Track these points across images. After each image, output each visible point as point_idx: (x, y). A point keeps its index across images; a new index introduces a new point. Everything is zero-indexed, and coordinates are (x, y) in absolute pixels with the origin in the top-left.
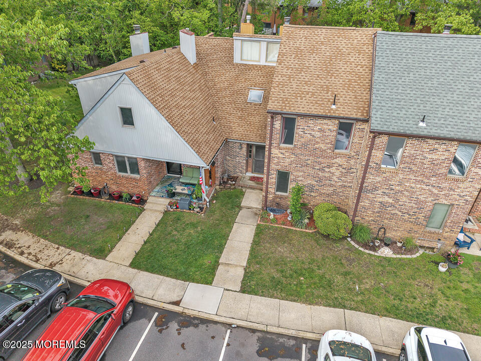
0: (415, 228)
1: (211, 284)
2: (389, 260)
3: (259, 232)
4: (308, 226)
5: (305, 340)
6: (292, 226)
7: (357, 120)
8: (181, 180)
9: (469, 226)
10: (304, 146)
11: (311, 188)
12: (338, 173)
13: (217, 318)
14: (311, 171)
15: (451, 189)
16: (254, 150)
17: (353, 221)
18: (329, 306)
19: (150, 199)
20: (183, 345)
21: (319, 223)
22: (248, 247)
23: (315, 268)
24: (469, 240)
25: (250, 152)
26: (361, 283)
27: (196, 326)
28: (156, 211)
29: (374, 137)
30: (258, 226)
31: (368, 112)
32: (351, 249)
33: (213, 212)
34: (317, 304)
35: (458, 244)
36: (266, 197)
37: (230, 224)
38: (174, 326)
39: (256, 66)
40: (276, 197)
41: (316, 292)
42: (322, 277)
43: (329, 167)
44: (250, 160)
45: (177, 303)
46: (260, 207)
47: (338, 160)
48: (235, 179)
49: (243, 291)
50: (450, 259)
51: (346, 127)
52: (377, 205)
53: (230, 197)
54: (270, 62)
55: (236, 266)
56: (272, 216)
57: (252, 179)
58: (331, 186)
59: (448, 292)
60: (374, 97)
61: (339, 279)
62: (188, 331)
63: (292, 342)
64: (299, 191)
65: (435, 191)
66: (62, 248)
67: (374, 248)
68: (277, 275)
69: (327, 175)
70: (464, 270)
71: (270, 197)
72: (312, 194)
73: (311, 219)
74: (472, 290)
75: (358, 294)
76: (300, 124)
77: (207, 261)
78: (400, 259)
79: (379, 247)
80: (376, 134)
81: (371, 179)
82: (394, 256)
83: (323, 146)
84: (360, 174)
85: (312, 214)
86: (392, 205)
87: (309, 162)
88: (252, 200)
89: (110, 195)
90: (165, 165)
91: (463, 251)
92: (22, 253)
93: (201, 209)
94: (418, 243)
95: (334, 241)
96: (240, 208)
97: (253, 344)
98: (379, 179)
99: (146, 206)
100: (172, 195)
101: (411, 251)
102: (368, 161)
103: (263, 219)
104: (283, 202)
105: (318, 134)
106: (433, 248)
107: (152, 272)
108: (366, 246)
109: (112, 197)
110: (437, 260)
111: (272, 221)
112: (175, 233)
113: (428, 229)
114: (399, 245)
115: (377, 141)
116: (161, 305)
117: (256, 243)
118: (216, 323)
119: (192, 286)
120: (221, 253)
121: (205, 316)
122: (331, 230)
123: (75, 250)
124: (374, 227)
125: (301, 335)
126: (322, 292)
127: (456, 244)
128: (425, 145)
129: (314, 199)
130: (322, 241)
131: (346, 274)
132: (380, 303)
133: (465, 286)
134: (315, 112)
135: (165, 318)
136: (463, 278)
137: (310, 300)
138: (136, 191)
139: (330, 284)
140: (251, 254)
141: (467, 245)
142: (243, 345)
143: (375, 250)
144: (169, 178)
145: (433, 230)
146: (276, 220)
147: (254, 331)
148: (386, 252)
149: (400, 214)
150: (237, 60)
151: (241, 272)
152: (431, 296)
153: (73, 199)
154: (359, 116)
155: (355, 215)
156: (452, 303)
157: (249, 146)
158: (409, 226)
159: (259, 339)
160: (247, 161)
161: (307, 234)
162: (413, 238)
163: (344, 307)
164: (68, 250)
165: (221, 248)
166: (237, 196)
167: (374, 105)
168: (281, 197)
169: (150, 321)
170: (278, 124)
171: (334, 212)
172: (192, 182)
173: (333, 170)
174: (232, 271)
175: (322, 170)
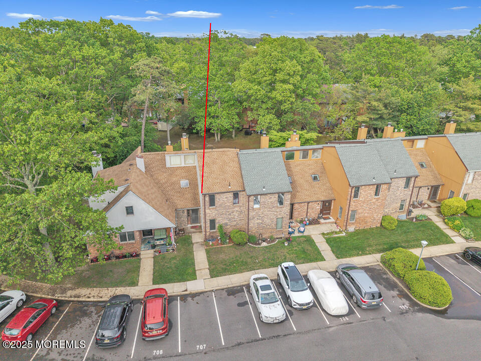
0: (273, 230)
1: (196, 279)
2: (266, 247)
3: (208, 252)
4: (229, 243)
5: (244, 286)
6: (222, 244)
7: (240, 191)
8: (155, 238)
9: (293, 225)
10: (221, 205)
11: (226, 224)
12: (237, 215)
13: (206, 290)
14: (225, 216)
15: (280, 211)
16: (191, 212)
17: (248, 234)
18: (249, 271)
19: (142, 253)
20: (197, 303)
21: (235, 240)
22: (206, 260)
23: (239, 259)
24: (293, 231)
25: (189, 213)
26: (258, 259)
27: (199, 295)
28: (149, 258)
29: (249, 198)
30: (206, 250)
31: (244, 187)
32: (251, 247)
33: (180, 249)
34: (244, 272)
35: (290, 233)
36: (206, 235)
37: (192, 253)
38: (189, 299)
39: (180, 167)
40: (211, 233)
41: (242, 268)
42: (242, 262)
43: (233, 213)
44: (189, 218)
45: (186, 290)
46: (203, 241)
47: (236, 209)
48: (183, 230)
49: (212, 277)
50: (288, 240)
51: (236, 195)
52: (256, 225)
53: (185, 240)
54: (187, 164)
55: (204, 269)
56: (211, 244)
57: (192, 227)
58: (235, 221)
59: (289, 252)
60: (244, 181)
61: (249, 260)
62: (196, 298)
63: (239, 288)
64: (221, 227)
65: (275, 213)
66: (110, 289)
67: (259, 244)
68: (224, 267)
69: (232, 216)
70: (293, 243)
71: (208, 234)
72: (227, 227)
73: (230, 238)
74: (298, 249)
75: (258, 263)
76: (217, 196)
77: (190, 271)
78: (270, 245)
79: (261, 243)
80: (249, 196)
81: (251, 214)
82: (268, 245)
83: (229, 204)
84: (247, 213)
85: (230, 237)
86: (262, 223)
87: (224, 212)
88: (197, 238)
89: (116, 257)
90: (142, 232)
91: (293, 235)
92: (89, 297)
93: (173, 250)
94: (275, 237)
95: (243, 245)
96: (193, 244)
97: (225, 294)
98: (254, 213)
99: (142, 257)
100: (154, 247)
101: (273, 241)
102: (248, 207)
103: (207, 246)
104: (214, 235)
105: (225, 200)
106: (282, 238)
107: (166, 283)
108: (256, 244)
109: (118, 257)
110: (283, 241)
111: (211, 246)
112: (166, 264)
113: (277, 230)
114: (269, 240)
115: (250, 198)
116: (179, 293)
117: (209, 258)
118: (207, 292)
119: (188, 283)
120: (195, 266)
121: (200, 291)
122: (241, 241)
123: (119, 287)
124: (257, 235)
125: (242, 284)
126: (244, 267)
127: (289, 233)
128: (267, 197)
129: (229, 229)
130: (237, 248)
131: (251, 258)
132: (267, 264)
133: (295, 248)
134: (223, 191)
135: (184, 298)
136: (294, 246)
137: (241, 271)
138: (132, 250)
139: (246, 263)
140: (208, 262)
141: (293, 232)
142: (221, 295)
143: (260, 245)
144: (145, 239)
145: (279, 230)
146: (213, 245)
147: (223, 289)
148: (264, 244)
149: (265, 226)
150: (168, 165)
151: (208, 271)
152: (284, 256)
153: (93, 265)
154: (241, 189)
155: (248, 232)
156: (292, 256)
157: (188, 210)
158: (270, 230)
159: (226, 291)
160: (187, 218)
161: (230, 247)
162: (273, 235)
163: (254, 270)
164: (114, 288)
165: (193, 264)
166: (188, 239)
167: (245, 184)
168: (213, 233)
169: (177, 300)
170: (207, 199)
171: (239, 233)
172: (162, 237)
173: (234, 213)
174: (203, 271)
175: (230, 214)
